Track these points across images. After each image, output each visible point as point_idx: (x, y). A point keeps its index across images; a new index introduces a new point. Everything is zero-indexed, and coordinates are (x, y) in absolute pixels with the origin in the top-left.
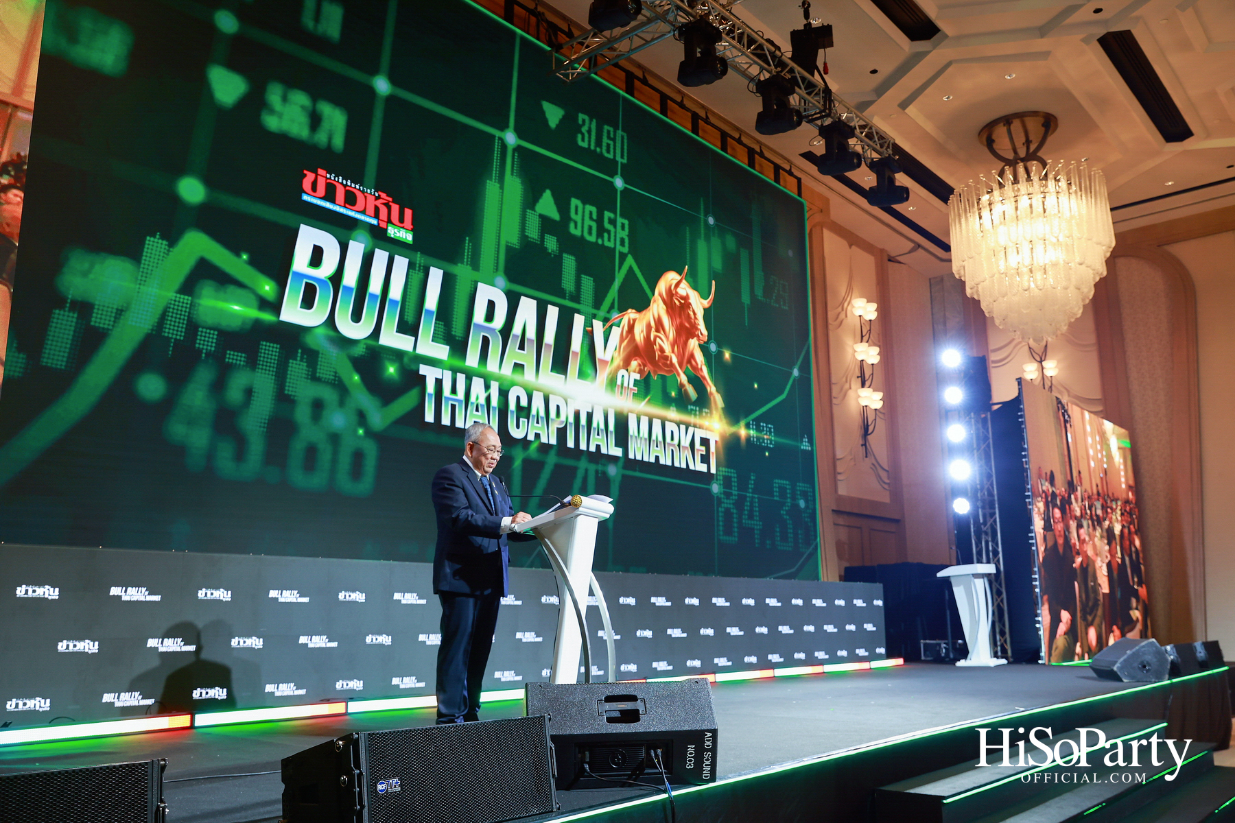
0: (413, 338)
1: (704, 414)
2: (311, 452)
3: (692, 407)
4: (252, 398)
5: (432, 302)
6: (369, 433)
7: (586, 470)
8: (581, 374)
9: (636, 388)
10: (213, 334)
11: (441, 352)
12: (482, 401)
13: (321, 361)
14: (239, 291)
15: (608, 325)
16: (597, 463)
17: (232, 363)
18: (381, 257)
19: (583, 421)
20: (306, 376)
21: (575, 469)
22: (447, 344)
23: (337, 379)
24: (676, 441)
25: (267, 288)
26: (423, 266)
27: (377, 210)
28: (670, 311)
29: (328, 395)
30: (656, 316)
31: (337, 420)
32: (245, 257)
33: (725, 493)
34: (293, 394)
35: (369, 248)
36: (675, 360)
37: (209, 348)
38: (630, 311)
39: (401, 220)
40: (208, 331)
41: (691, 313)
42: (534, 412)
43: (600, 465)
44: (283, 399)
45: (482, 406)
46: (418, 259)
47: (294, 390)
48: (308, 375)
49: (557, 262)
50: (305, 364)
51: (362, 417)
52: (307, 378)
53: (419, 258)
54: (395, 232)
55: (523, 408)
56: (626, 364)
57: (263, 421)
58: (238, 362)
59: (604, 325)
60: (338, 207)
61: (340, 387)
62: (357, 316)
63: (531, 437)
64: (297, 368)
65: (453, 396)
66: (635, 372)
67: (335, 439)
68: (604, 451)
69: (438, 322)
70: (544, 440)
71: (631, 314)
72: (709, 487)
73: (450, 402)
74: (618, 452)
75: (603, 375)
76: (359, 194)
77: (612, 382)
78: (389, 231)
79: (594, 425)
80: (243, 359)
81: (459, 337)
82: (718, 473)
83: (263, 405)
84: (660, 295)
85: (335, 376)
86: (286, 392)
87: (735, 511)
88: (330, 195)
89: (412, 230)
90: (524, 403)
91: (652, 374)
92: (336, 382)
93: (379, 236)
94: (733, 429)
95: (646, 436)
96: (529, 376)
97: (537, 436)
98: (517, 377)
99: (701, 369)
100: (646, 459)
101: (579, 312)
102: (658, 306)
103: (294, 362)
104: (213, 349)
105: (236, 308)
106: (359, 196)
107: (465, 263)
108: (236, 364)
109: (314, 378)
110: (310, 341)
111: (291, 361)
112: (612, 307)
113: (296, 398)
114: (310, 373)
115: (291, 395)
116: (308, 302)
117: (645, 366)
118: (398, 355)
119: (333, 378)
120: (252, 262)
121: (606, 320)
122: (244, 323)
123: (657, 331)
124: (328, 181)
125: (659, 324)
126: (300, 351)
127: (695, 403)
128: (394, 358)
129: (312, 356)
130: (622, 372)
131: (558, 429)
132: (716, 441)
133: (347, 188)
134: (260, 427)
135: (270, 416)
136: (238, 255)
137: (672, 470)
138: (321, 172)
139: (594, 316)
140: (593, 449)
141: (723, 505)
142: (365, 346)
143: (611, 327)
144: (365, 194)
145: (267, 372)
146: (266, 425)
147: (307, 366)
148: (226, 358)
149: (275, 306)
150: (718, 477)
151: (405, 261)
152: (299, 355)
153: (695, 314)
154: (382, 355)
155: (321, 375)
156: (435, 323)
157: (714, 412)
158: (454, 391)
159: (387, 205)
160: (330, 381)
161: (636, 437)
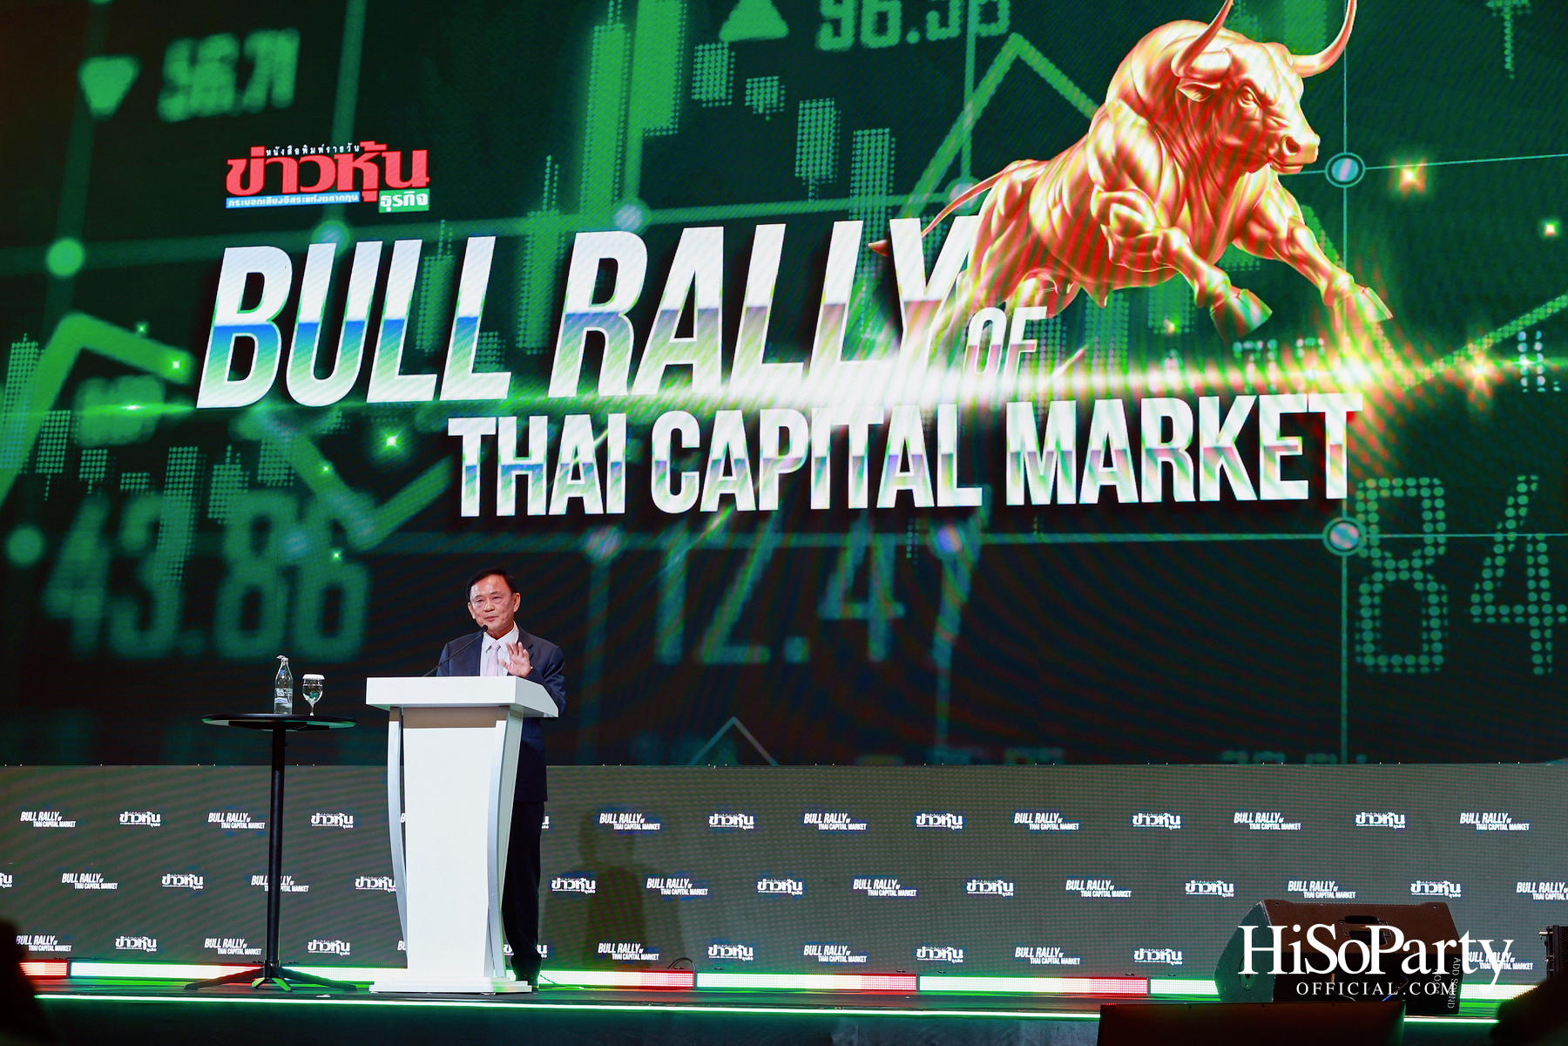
0: (434, 377)
1: (1301, 353)
2: (253, 602)
3: (1248, 345)
4: (160, 535)
5: (471, 300)
6: (351, 556)
8: (851, 347)
9: (1035, 342)
10: (102, 455)
11: (497, 385)
12: (588, 456)
13: (265, 456)
14: (136, 382)
15: (936, 221)
16: (901, 528)
17: (129, 490)
18: (367, 255)
19: (858, 446)
20: (241, 485)
21: (833, 552)
22: (506, 369)
23: (292, 478)
24: (1182, 438)
25: (176, 364)
26: (453, 243)
27: (358, 175)
28: (1163, 125)
29: (278, 506)
30: (1109, 152)
31: (294, 543)
32: (142, 328)
33: (1384, 545)
34: (221, 516)
35: (345, 246)
36: (1180, 241)
37: (97, 476)
38: (1013, 165)
39: (406, 174)
40: (95, 452)
41: (1252, 108)
42: (717, 452)
43: (910, 534)
44: (207, 527)
45: (588, 466)
46: (442, 232)
47: (222, 510)
48: (244, 482)
49: (784, 124)
50: (239, 466)
51: (337, 531)
52: (243, 488)
53: (444, 231)
54: (393, 202)
55: (690, 451)
56: (1000, 292)
57: (177, 565)
58: (138, 487)
59: (923, 225)
60: (286, 197)
61: (299, 490)
62: (325, 367)
63: (710, 504)
64: (227, 474)
65: (522, 461)
66: (1028, 304)
67: (290, 574)
68: (922, 499)
69: (485, 334)
70: (745, 503)
71: (1019, 172)
72: (1323, 536)
73: (515, 473)
74: (972, 497)
75: (921, 336)
76: (322, 161)
77: (953, 344)
78: (382, 204)
79: (894, 448)
80: (144, 480)
81: (532, 349)
82: (1360, 495)
83: (177, 542)
84: (1127, 97)
85: (289, 475)
86: (210, 516)
87: (1433, 586)
88: (273, 185)
89: (428, 185)
90: (691, 439)
91: (1092, 296)
92: (291, 484)
93: (364, 218)
94: (1440, 368)
95: (1069, 444)
96: (706, 383)
97: (727, 500)
98: (677, 392)
99: (1291, 239)
100: (1066, 497)
101: (845, 216)
102: (1117, 125)
103: (222, 467)
104: (102, 475)
105: (132, 408)
106: (326, 165)
107: (545, 207)
108: (135, 489)
109: (254, 485)
110: (246, 429)
111: (216, 467)
112: (953, 173)
113: (225, 522)
114: (247, 479)
115: (218, 519)
116: (241, 367)
117: (1064, 282)
118: (402, 413)
119: (286, 477)
120: (152, 335)
121: (930, 210)
122: (144, 426)
123: (1113, 184)
124: (269, 161)
125: (1121, 169)
126: (229, 448)
127: (1263, 332)
128: (396, 419)
129: (249, 452)
130: (992, 313)
131: (785, 479)
132: (1350, 416)
133: (303, 159)
134: (173, 575)
135: (186, 556)
136: (131, 328)
137: (1169, 511)
138: (257, 151)
139: (895, 212)
140: (887, 500)
141: (1378, 576)
142: (340, 414)
143: (948, 222)
144: (336, 157)
145: (180, 491)
146: (181, 572)
147: (241, 469)
148: (120, 484)
149: (191, 390)
150: (1360, 507)
151: (416, 245)
152: (228, 454)
153: (1264, 102)
154: (372, 421)
155: (265, 478)
156: (481, 337)
157: (1345, 339)
158: (523, 449)
159: (379, 161)
160: (280, 484)
161: (1031, 454)
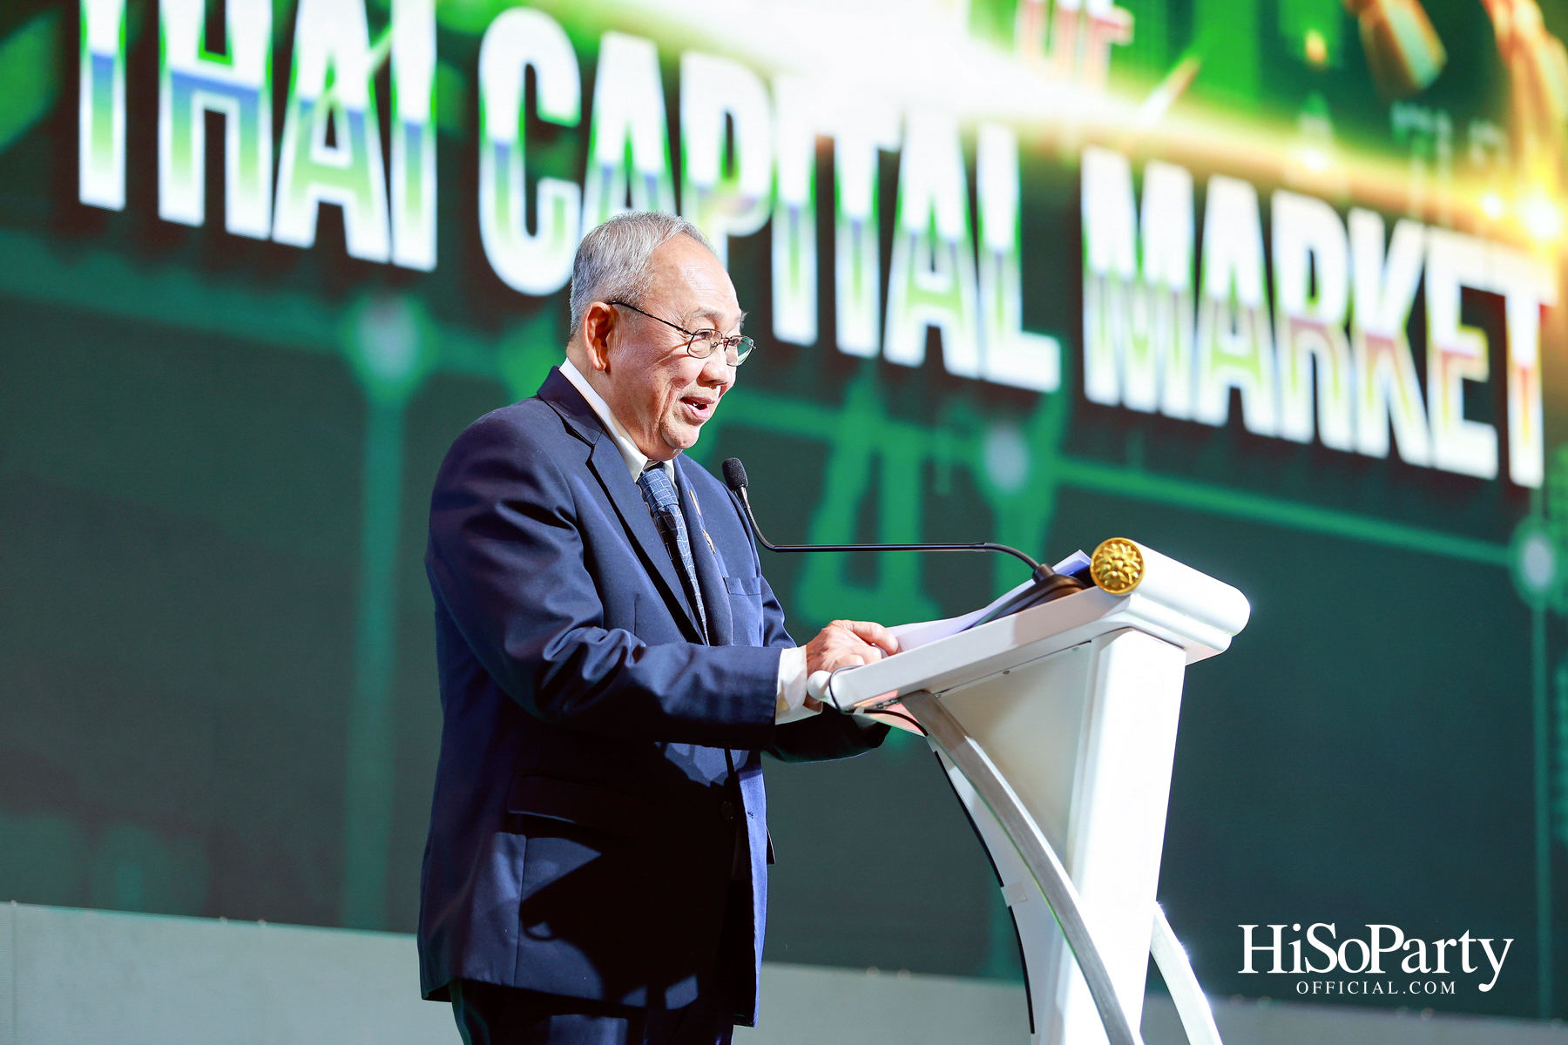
1: (1477, 152)
3: (1414, 115)
7: (876, 465)
12: (355, 90)
16: (928, 417)
19: (856, 195)
21: (817, 453)
24: (1330, 308)
43: (941, 436)
45: (355, 118)
55: (555, 126)
65: (213, 69)
68: (962, 357)
73: (201, 101)
74: (1032, 364)
79: (911, 215)
90: (559, 104)
95: (1180, 275)
127: (1430, 98)
132: (1543, 305)
140: (907, 346)
150: (1555, 504)
158: (216, 38)
161: (1125, 281)
